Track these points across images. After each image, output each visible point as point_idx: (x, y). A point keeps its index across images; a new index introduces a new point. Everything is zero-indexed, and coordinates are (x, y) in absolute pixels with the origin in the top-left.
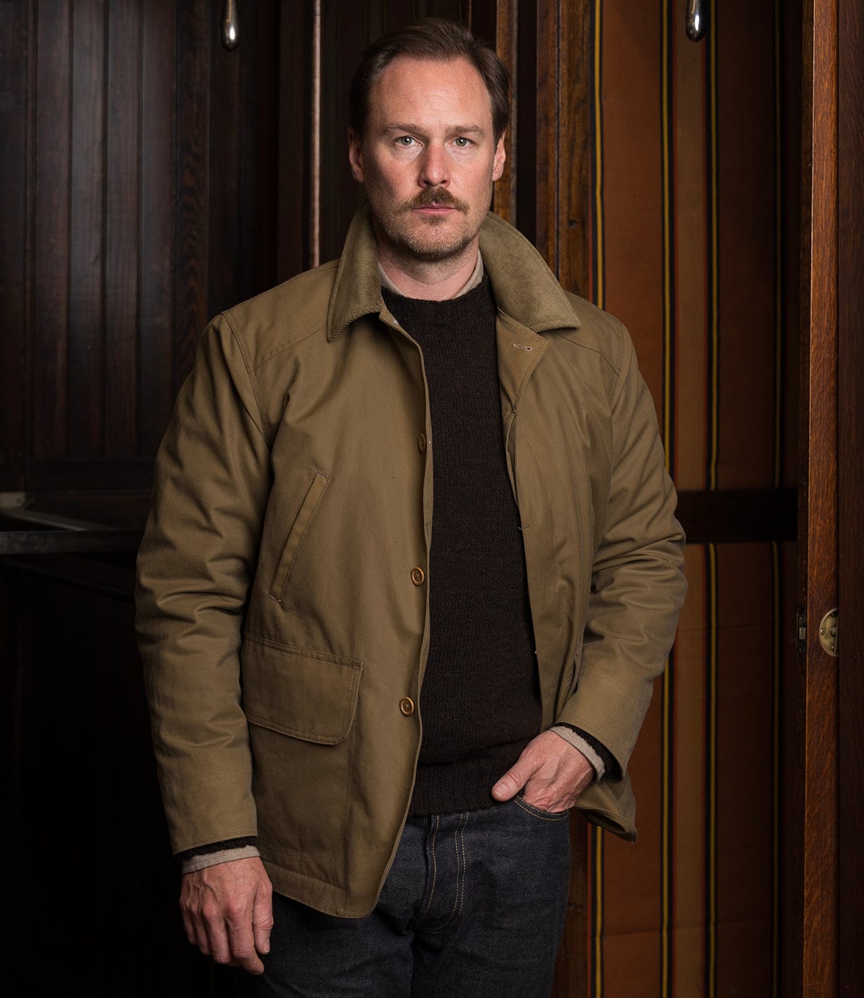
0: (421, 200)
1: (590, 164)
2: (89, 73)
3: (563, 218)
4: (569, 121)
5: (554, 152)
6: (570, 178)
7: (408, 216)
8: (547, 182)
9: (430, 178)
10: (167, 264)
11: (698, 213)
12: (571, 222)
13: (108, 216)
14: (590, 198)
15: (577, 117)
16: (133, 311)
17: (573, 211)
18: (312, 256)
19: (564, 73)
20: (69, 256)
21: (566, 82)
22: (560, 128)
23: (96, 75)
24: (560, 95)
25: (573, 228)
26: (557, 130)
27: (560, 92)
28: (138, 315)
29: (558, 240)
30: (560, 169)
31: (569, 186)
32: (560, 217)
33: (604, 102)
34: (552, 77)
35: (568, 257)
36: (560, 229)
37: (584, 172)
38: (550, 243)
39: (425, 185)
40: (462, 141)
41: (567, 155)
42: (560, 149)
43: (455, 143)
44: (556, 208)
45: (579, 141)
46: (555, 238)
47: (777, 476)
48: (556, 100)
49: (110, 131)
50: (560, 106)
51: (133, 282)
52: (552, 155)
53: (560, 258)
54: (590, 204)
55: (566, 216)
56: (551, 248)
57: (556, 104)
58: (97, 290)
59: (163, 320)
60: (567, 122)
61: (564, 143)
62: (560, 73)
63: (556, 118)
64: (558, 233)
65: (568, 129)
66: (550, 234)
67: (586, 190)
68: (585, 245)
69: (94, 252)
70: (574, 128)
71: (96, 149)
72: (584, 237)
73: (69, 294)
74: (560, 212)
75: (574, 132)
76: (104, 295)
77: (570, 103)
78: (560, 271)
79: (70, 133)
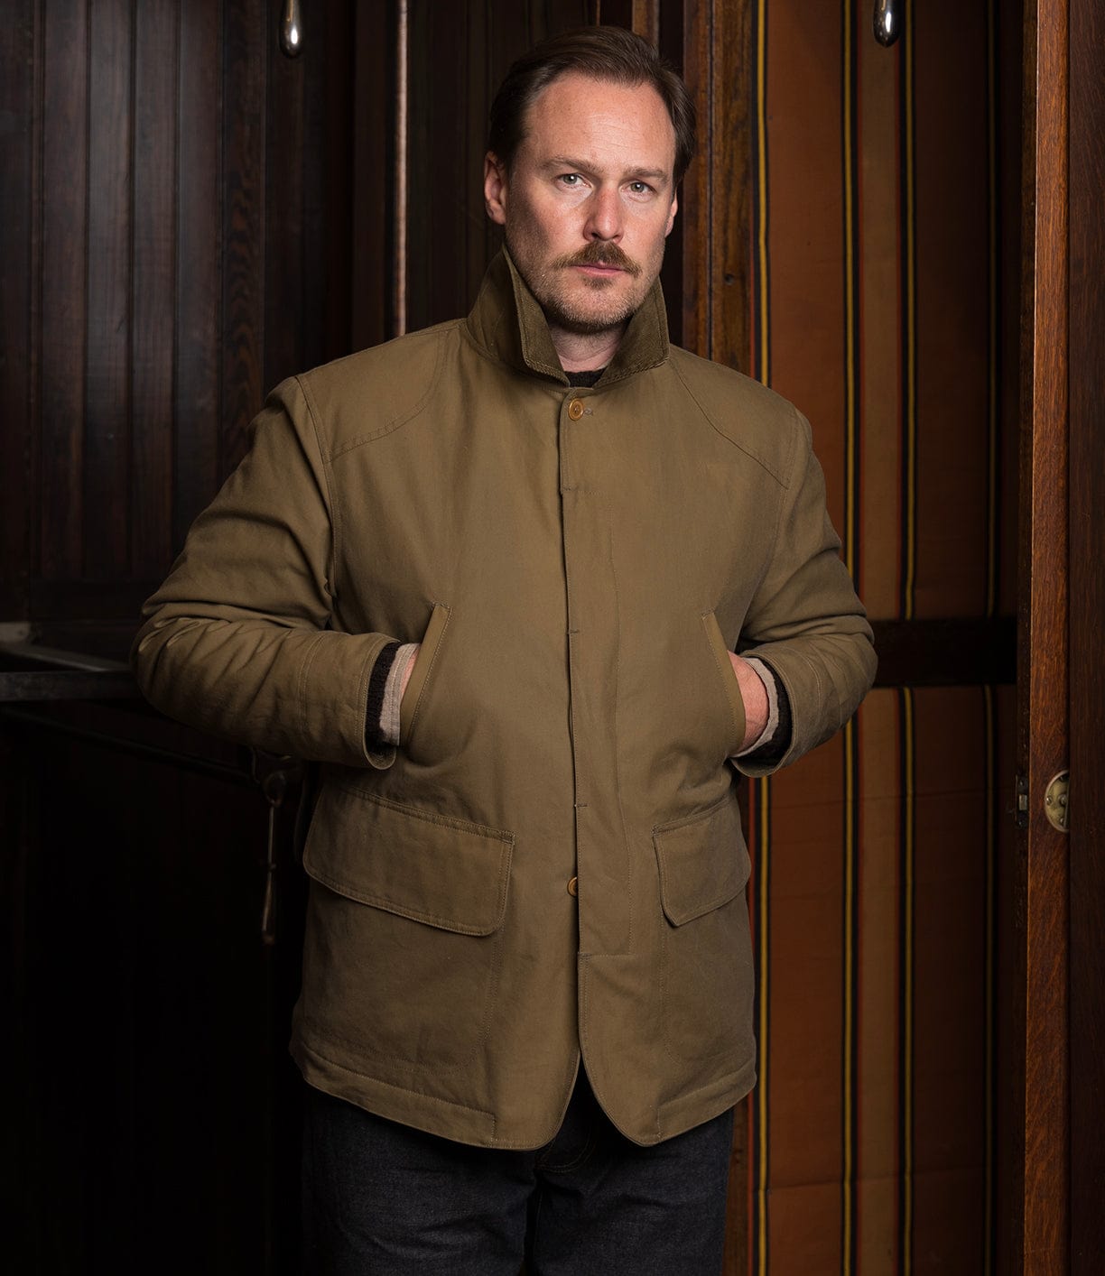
0: (586, 256)
1: (751, 202)
2: (111, 86)
3: (717, 272)
4: (725, 147)
5: (705, 188)
6: (726, 221)
7: (566, 273)
8: (696, 226)
9: (601, 230)
10: (211, 329)
11: (890, 265)
12: (727, 277)
13: (136, 270)
14: (751, 247)
15: (734, 142)
16: (167, 390)
17: (730, 262)
18: (397, 320)
19: (719, 87)
20: (86, 321)
21: (721, 98)
22: (714, 156)
23: (120, 88)
24: (714, 115)
25: (730, 284)
26: (709, 159)
27: (713, 111)
28: (174, 396)
29: (710, 299)
30: (713, 210)
31: (725, 231)
32: (714, 270)
33: (769, 122)
34: (703, 91)
35: (724, 321)
36: (714, 286)
37: (744, 213)
38: (701, 304)
39: (592, 238)
40: (638, 186)
41: (722, 192)
42: (713, 183)
43: (629, 188)
44: (708, 258)
45: (739, 171)
46: (707, 298)
47: (991, 602)
48: (708, 120)
49: (138, 160)
50: (714, 128)
51: (168, 353)
52: (703, 190)
53: (713, 322)
54: (752, 255)
55: (721, 269)
56: (701, 310)
57: (709, 125)
58: (122, 364)
59: (206, 402)
60: (722, 149)
61: (718, 177)
62: (714, 87)
63: (708, 143)
64: (711, 290)
65: (724, 158)
66: (700, 292)
67: (747, 236)
68: (746, 306)
69: (117, 316)
70: (731, 156)
71: (120, 185)
72: (744, 295)
73: (85, 368)
74: (713, 265)
75: (731, 160)
76: (130, 370)
77: (725, 125)
78: (713, 339)
79: (88, 163)
